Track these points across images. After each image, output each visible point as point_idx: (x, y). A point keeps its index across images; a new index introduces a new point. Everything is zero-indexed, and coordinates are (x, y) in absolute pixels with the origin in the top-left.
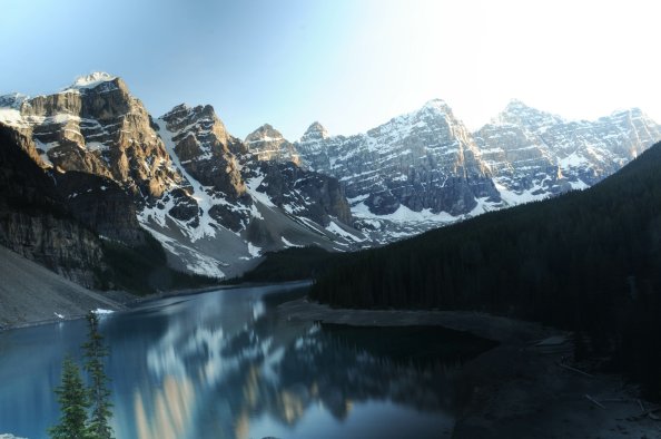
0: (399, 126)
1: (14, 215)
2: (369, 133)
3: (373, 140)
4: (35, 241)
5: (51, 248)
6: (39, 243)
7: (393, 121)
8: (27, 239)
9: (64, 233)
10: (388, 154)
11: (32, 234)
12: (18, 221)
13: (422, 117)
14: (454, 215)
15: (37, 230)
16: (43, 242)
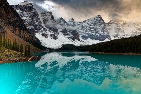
0: (90, 21)
1: (17, 29)
2: (83, 21)
3: (84, 23)
4: (21, 35)
5: (24, 37)
6: (22, 36)
7: (89, 19)
8: (20, 35)
9: (27, 34)
10: (87, 26)
11: (21, 34)
12: (18, 30)
13: (95, 19)
14: (100, 41)
15: (22, 33)
16: (23, 36)
